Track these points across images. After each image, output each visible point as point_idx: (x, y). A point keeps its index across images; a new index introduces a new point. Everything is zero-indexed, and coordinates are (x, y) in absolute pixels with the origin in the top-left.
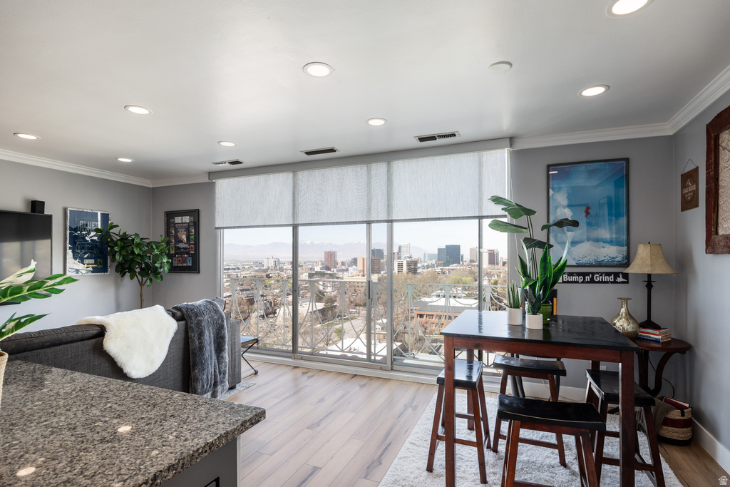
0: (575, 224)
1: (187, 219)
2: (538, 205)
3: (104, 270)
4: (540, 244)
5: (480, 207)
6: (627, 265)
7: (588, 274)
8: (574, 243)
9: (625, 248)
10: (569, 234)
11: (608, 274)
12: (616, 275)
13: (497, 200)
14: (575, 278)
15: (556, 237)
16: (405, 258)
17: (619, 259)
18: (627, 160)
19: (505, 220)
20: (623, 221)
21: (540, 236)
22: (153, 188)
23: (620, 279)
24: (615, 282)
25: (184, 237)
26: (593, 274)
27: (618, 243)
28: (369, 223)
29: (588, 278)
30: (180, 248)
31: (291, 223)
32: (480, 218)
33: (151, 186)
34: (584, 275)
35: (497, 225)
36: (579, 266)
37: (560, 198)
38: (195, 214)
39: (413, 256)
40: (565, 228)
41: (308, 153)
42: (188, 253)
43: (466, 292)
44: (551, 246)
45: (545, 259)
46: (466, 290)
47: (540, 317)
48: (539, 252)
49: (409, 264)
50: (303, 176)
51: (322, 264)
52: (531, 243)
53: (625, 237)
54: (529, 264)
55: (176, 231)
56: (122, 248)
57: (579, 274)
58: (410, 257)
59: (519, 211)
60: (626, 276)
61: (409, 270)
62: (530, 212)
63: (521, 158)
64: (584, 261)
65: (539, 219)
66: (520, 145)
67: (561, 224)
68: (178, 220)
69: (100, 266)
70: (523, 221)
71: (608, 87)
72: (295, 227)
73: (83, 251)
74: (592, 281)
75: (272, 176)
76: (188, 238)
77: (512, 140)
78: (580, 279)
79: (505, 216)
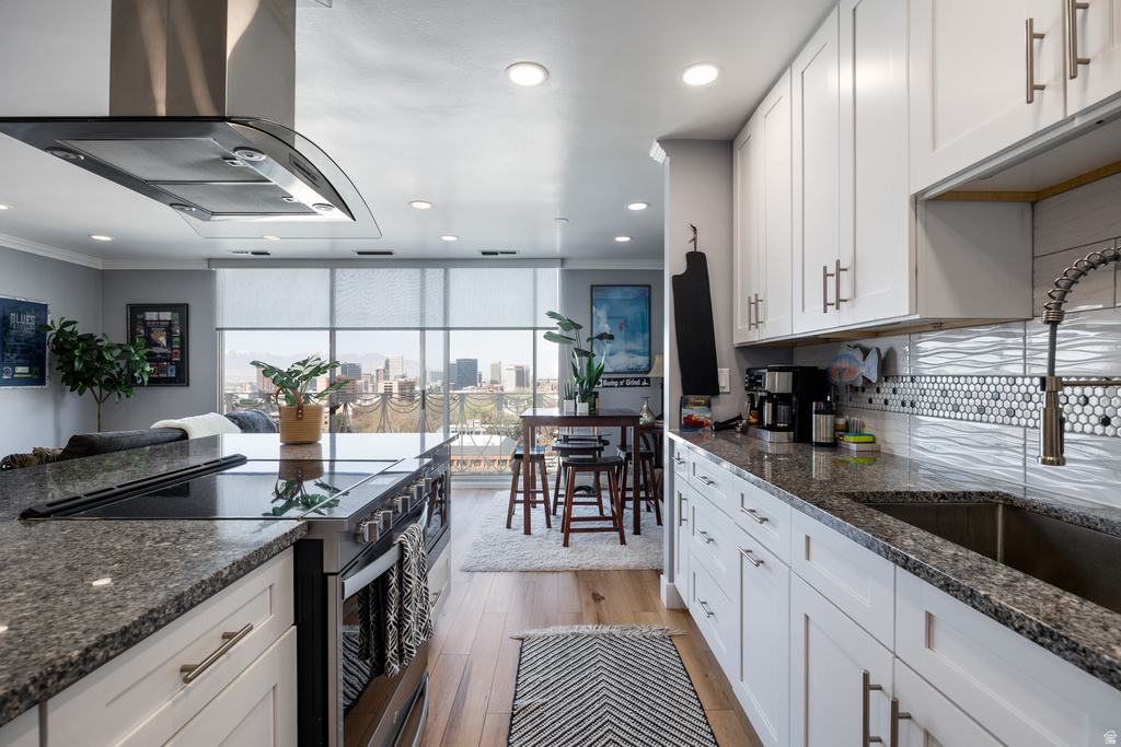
0: (611, 337)
1: (166, 316)
2: (583, 320)
3: (41, 381)
4: (586, 354)
5: (535, 319)
6: (648, 372)
7: (621, 379)
8: (611, 354)
9: (647, 358)
10: (608, 345)
11: (636, 379)
12: (642, 380)
13: (552, 315)
14: (612, 383)
15: (598, 348)
16: (396, 377)
17: (644, 367)
18: (649, 286)
19: (556, 332)
20: (647, 335)
21: (586, 347)
22: (103, 271)
23: (644, 383)
24: (641, 386)
25: (163, 340)
26: (625, 379)
27: (644, 355)
28: (423, 329)
29: (622, 383)
30: (155, 354)
31: (328, 326)
32: (535, 329)
33: (101, 268)
34: (619, 380)
35: (550, 337)
36: (615, 373)
37: (601, 313)
38: (182, 310)
39: (408, 375)
40: (605, 341)
41: (359, 253)
42: (169, 361)
43: (487, 426)
44: (594, 355)
45: (590, 364)
46: (486, 423)
47: (587, 404)
48: (585, 360)
49: (402, 387)
50: (343, 274)
51: (252, 388)
52: (581, 353)
53: (647, 349)
54: (579, 368)
55: (149, 330)
56: (84, 351)
57: (615, 380)
58: (403, 377)
59: (569, 325)
60: (648, 380)
61: (403, 396)
62: (578, 327)
63: (570, 277)
64: (619, 368)
65: (585, 333)
66: (569, 266)
67: (601, 337)
68: (151, 316)
69: (35, 377)
70: (572, 333)
71: (632, 238)
72: (332, 330)
73: (15, 355)
74: (625, 385)
75: (302, 270)
76: (169, 340)
77: (563, 260)
78: (616, 384)
79: (557, 329)
